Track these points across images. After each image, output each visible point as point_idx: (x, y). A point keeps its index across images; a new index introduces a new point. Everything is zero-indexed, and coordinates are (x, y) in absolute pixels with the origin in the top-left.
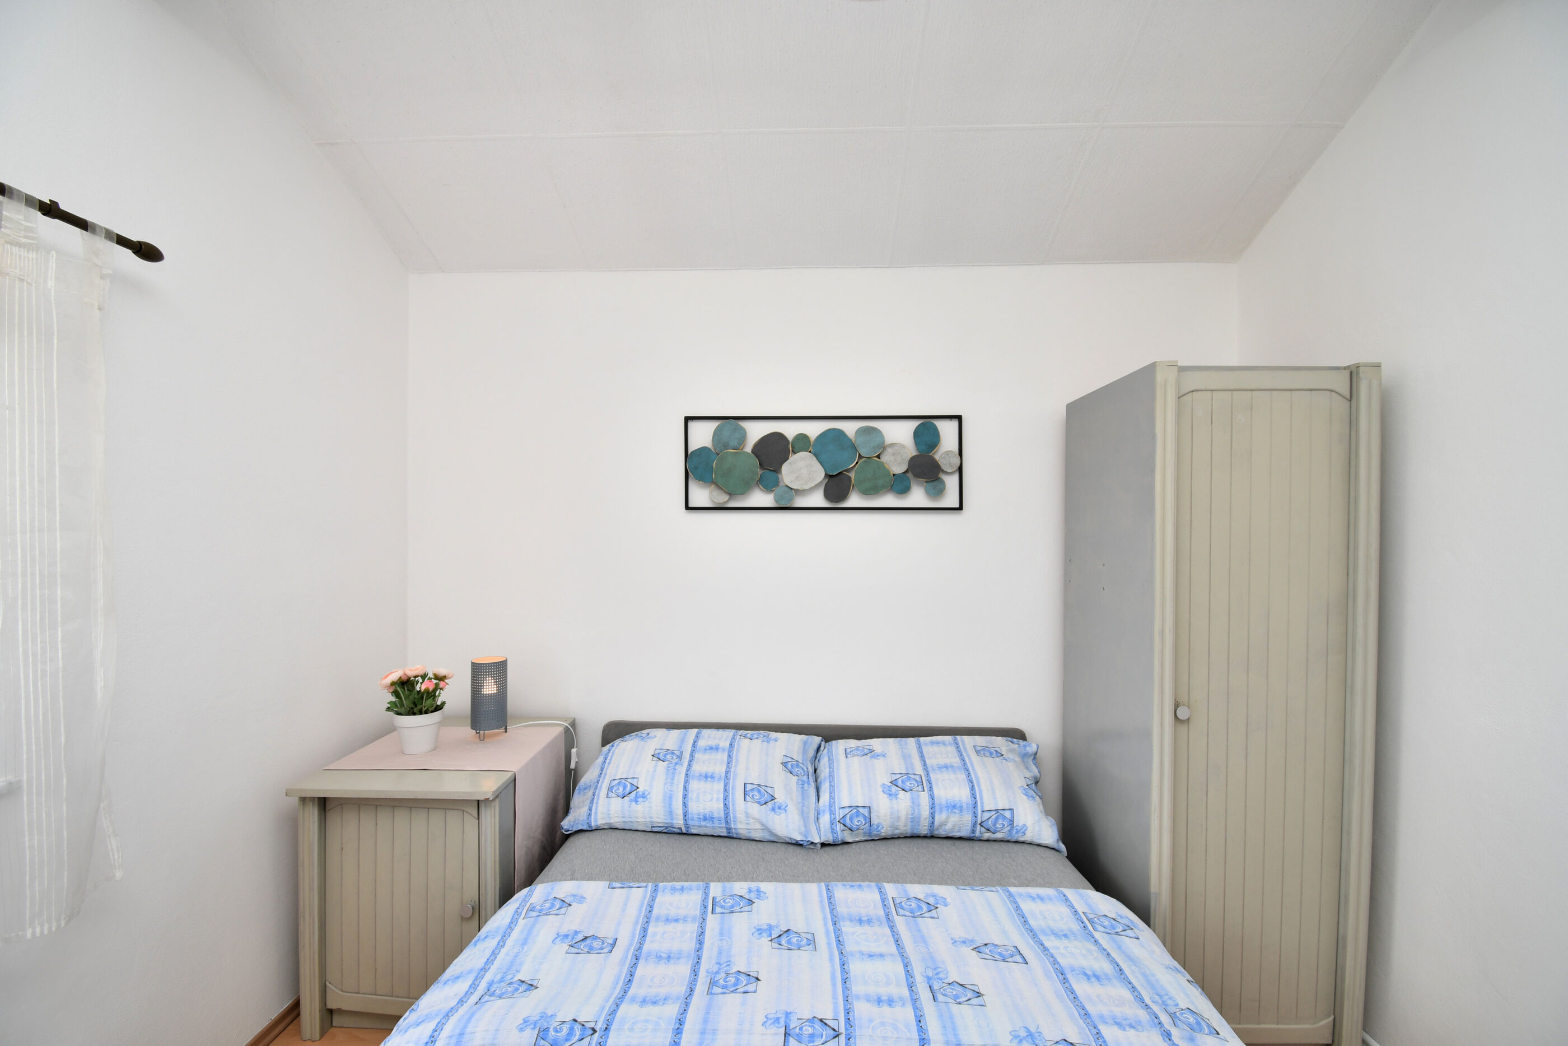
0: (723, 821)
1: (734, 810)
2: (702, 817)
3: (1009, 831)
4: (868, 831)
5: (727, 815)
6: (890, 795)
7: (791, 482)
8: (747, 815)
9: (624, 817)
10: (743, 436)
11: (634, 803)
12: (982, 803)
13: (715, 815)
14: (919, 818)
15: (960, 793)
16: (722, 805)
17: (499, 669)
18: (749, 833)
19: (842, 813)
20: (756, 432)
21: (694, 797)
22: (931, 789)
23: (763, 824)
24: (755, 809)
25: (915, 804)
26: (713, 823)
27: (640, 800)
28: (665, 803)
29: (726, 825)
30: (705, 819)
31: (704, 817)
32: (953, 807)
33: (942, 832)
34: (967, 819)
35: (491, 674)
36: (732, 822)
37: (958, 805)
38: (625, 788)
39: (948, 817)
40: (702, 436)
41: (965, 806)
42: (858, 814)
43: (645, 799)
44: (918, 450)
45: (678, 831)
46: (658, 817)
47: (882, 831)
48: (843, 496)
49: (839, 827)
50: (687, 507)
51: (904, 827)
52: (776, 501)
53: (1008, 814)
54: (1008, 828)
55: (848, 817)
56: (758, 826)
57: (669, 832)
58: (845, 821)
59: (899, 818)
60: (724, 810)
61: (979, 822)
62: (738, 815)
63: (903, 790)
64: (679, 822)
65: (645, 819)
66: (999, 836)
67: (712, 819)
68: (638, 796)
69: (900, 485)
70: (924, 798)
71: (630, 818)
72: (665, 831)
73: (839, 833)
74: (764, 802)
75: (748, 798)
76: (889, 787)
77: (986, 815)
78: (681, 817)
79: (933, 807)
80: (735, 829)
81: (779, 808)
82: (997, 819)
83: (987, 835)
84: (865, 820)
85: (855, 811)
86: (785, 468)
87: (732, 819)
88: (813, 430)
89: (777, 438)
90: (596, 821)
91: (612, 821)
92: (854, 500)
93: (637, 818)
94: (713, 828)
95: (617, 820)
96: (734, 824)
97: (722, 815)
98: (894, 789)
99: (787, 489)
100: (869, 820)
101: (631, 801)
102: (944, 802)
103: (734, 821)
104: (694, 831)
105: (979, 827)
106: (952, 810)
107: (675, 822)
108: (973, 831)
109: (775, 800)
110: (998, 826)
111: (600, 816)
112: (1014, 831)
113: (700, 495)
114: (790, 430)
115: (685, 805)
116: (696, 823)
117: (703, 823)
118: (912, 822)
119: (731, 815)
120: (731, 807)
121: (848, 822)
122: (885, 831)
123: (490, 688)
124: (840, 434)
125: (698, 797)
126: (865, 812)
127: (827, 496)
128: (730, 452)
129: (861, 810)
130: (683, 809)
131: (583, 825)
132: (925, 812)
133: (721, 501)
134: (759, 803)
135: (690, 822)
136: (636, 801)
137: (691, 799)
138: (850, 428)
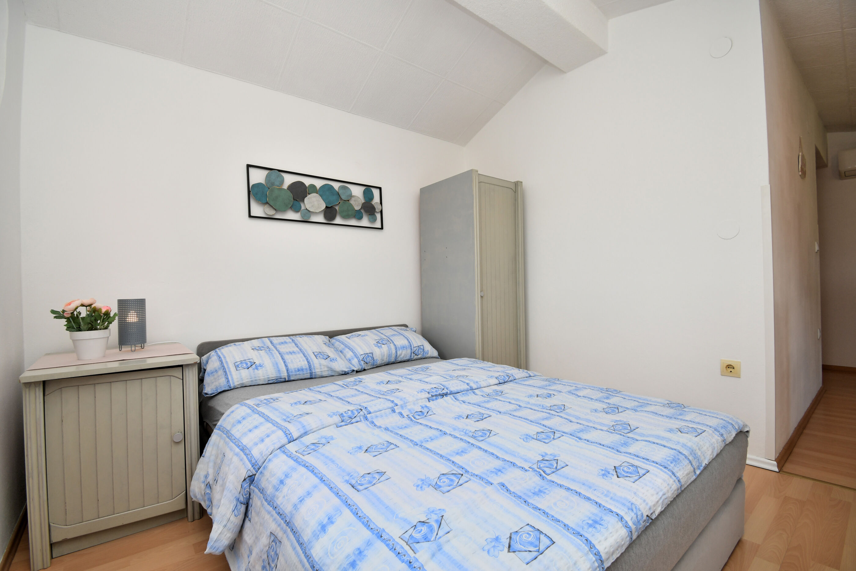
0: (308, 370)
1: (313, 364)
2: (296, 370)
3: (423, 353)
4: (373, 363)
5: (310, 367)
6: (379, 347)
7: (310, 208)
8: (320, 365)
9: (251, 378)
10: (282, 181)
11: (256, 370)
12: (413, 345)
13: (304, 367)
14: (392, 354)
15: (405, 342)
16: (306, 362)
17: (140, 304)
18: (322, 373)
19: (362, 357)
20: (289, 180)
21: (290, 361)
22: (393, 343)
23: (328, 367)
24: (323, 362)
25: (390, 349)
26: (303, 372)
27: (259, 368)
28: (274, 367)
29: (310, 371)
30: (299, 370)
31: (298, 369)
32: (403, 347)
33: (399, 359)
34: (409, 351)
35: (134, 309)
36: (313, 370)
37: (405, 346)
38: (247, 364)
39: (402, 352)
40: (258, 177)
41: (407, 346)
42: (368, 356)
43: (262, 367)
44: (365, 200)
45: (283, 380)
46: (272, 375)
47: (378, 362)
48: (333, 218)
49: (362, 363)
50: (250, 216)
51: (386, 360)
52: (302, 217)
53: (422, 347)
54: (423, 352)
55: (365, 358)
56: (326, 369)
57: (278, 382)
58: (364, 359)
59: (384, 355)
60: (308, 364)
61: (413, 352)
62: (315, 365)
63: (383, 344)
64: (284, 375)
65: (264, 377)
66: (419, 356)
67: (302, 370)
68: (257, 366)
69: (358, 216)
70: (392, 346)
71: (255, 378)
72: (275, 382)
73: (363, 365)
74: (325, 358)
75: (318, 358)
76: (377, 344)
77: (415, 349)
78: (286, 372)
79: (396, 349)
80: (315, 372)
81: (333, 360)
82: (419, 349)
83: (416, 357)
84: (372, 358)
85: (367, 355)
86: (306, 200)
87: (313, 368)
88: (319, 184)
89: (301, 184)
90: (233, 383)
91: (244, 382)
92: (338, 220)
93: (259, 377)
94: (304, 374)
95: (247, 380)
96: (314, 370)
97: (307, 367)
98: (379, 345)
99: (307, 211)
100: (373, 358)
101: (254, 369)
102: (399, 346)
103: (314, 369)
104: (292, 378)
105: (413, 353)
106: (403, 349)
107: (282, 375)
108: (411, 356)
109: (330, 357)
110: (419, 352)
111: (235, 380)
112: (425, 353)
113: (257, 210)
114: (307, 182)
115: (286, 366)
116: (294, 373)
117: (298, 373)
118: (389, 356)
119: (312, 366)
120: (311, 362)
121: (365, 360)
122: (379, 362)
123: (132, 318)
124: (332, 187)
125: (292, 361)
126: (371, 355)
127: (326, 217)
128: (276, 188)
129: (369, 354)
130: (286, 368)
131: (226, 387)
132: (394, 351)
133: (271, 214)
134: (324, 359)
135: (291, 374)
136: (257, 369)
137: (289, 362)
138: (336, 186)
